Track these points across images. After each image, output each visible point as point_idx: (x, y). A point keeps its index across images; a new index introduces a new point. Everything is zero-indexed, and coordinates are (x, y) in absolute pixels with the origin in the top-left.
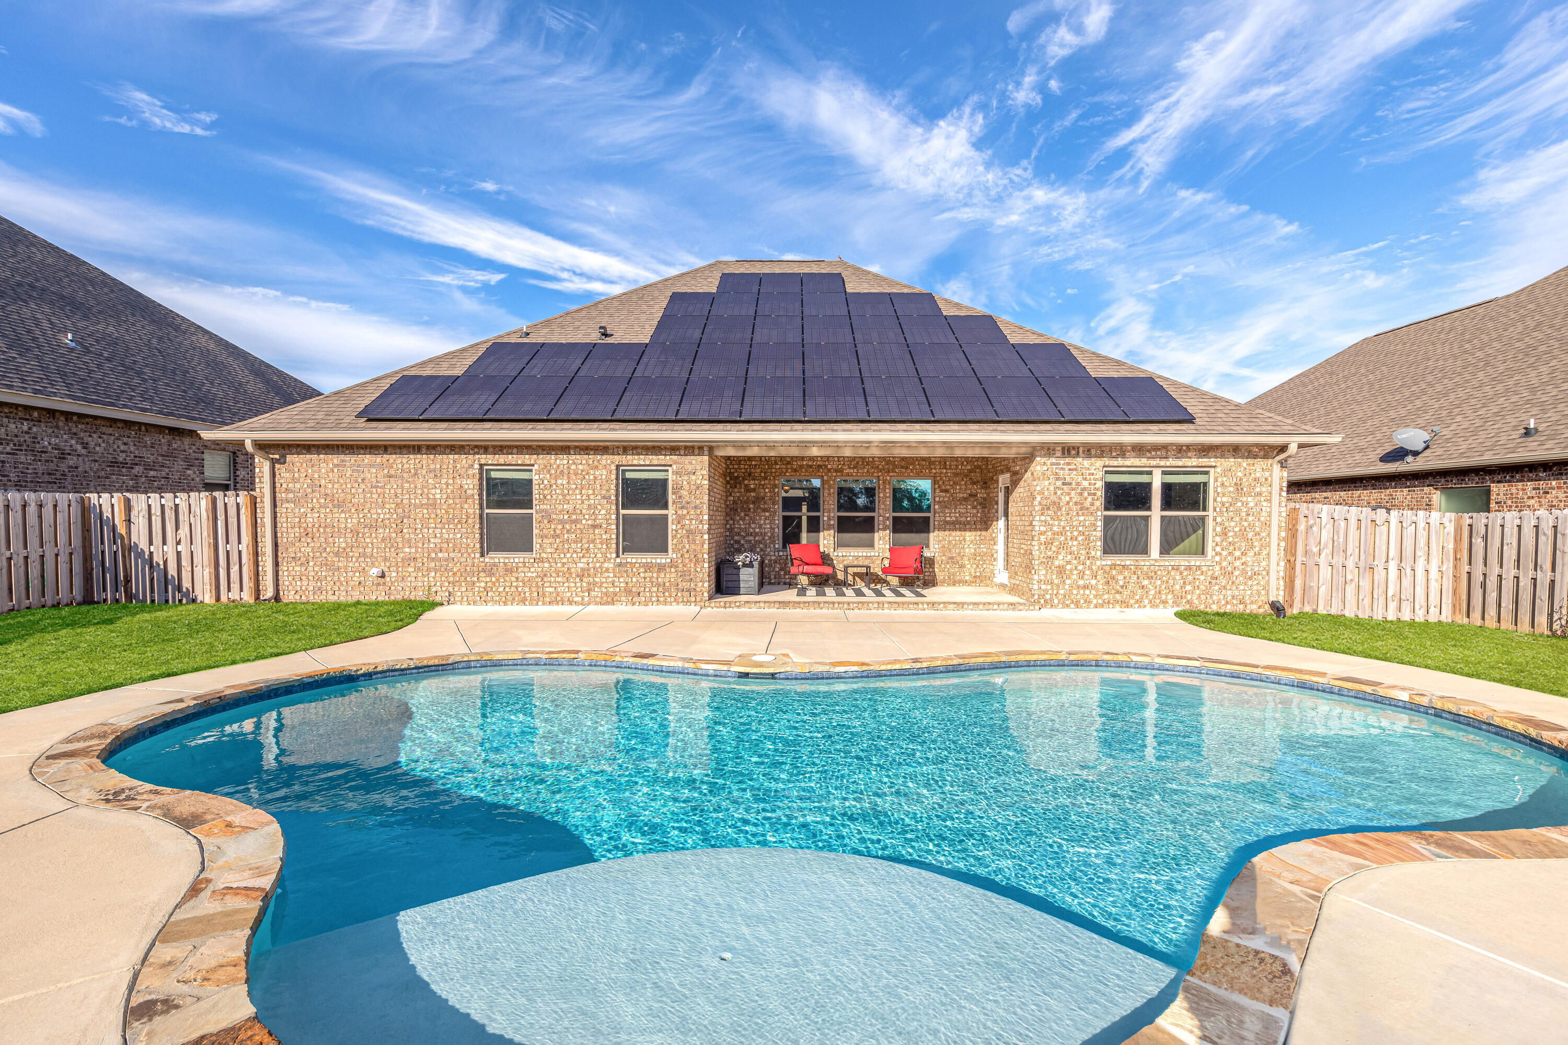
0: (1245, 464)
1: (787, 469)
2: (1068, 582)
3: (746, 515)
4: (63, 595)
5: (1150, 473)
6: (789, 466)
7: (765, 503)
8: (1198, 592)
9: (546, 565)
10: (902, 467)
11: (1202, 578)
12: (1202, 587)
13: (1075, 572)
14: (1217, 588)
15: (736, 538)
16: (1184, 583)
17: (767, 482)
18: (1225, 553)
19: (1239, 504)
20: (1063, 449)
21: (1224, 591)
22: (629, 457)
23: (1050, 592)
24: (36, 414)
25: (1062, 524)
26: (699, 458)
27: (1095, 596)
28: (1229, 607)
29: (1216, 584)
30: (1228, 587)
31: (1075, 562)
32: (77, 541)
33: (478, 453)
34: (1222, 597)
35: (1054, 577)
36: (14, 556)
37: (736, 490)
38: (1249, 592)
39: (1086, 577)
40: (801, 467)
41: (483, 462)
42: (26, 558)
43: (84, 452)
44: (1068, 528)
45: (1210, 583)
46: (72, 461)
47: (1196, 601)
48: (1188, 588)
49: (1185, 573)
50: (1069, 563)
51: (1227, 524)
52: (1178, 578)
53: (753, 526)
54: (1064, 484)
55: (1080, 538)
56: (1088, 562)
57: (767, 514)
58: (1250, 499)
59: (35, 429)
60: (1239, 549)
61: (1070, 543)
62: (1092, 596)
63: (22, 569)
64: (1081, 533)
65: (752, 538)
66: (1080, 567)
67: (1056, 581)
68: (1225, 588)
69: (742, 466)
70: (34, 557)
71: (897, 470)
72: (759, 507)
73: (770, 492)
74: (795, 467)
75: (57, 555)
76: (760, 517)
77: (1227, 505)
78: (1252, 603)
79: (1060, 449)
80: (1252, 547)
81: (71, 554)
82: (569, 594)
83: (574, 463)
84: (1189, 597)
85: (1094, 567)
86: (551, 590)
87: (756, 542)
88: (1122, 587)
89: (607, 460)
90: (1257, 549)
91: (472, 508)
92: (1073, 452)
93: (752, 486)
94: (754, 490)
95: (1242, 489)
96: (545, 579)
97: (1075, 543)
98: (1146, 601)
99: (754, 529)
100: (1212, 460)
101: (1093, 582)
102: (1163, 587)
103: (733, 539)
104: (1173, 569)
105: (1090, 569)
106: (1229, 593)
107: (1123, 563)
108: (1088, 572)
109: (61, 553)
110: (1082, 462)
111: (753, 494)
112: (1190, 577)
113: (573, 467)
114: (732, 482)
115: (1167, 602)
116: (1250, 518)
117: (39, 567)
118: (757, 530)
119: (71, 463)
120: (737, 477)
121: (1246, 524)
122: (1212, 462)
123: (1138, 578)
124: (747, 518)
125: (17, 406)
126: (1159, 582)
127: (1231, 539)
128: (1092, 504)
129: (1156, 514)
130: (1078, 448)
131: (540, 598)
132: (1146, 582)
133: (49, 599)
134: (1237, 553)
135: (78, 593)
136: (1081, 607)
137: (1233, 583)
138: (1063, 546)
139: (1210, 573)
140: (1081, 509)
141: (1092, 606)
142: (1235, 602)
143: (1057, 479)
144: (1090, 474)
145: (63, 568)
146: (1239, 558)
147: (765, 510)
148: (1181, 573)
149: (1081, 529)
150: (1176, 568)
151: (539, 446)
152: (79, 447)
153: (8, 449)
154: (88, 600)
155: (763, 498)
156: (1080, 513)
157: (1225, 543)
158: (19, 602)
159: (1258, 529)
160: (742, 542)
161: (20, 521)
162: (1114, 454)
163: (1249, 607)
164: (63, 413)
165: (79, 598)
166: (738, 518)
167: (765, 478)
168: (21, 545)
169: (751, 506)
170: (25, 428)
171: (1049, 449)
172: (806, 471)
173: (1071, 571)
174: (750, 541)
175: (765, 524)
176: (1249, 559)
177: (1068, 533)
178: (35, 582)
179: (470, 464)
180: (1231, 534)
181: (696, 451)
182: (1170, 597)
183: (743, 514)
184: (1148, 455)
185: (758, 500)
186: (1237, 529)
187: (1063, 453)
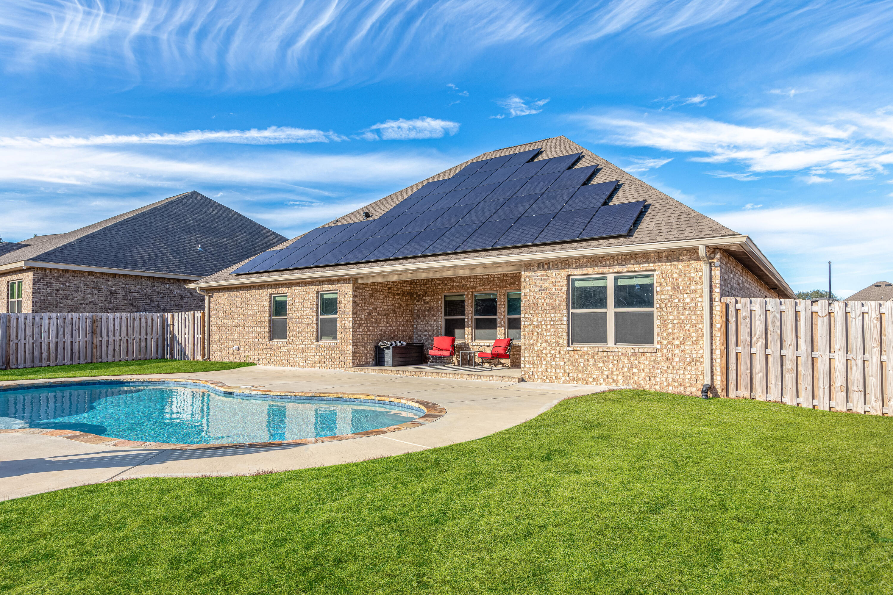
0: (680, 267)
1: (445, 288)
2: (544, 363)
3: (424, 319)
4: (153, 355)
5: (605, 279)
6: (446, 287)
7: (434, 311)
8: (643, 374)
9: (291, 346)
10: (511, 283)
11: (647, 362)
12: (647, 370)
13: (549, 356)
14: (659, 371)
15: (419, 333)
16: (632, 366)
17: (434, 297)
18: (665, 342)
19: (676, 300)
20: (539, 264)
21: (665, 375)
22: (321, 286)
23: (532, 370)
24: (172, 281)
25: (539, 319)
26: (349, 285)
27: (564, 374)
28: (671, 388)
29: (658, 368)
30: (670, 371)
31: (549, 348)
32: (160, 333)
33: (268, 288)
34: (664, 379)
35: (535, 358)
36: (136, 339)
37: (419, 303)
38: (688, 376)
39: (557, 359)
40: (453, 286)
41: (270, 293)
42: (140, 339)
43: (190, 296)
44: (543, 323)
45: (653, 367)
46: (185, 300)
47: (642, 382)
48: (635, 370)
49: (632, 358)
50: (545, 348)
51: (666, 317)
52: (626, 362)
53: (427, 325)
54: (540, 290)
55: (552, 330)
56: (558, 348)
57: (435, 318)
58: (685, 296)
59: (171, 287)
60: (678, 339)
61: (545, 334)
62: (561, 374)
63: (138, 344)
64: (553, 326)
65: (427, 333)
66: (552, 352)
67: (536, 362)
68: (666, 372)
69: (422, 288)
70: (143, 339)
71: (508, 286)
72: (430, 314)
73: (436, 304)
74: (449, 287)
75: (152, 339)
76: (431, 319)
77: (666, 301)
78: (691, 386)
79: (536, 265)
80: (690, 336)
81: (157, 338)
82: (298, 361)
83: (301, 291)
84: (636, 378)
85: (562, 352)
86: (292, 359)
87: (429, 336)
88: (583, 368)
89: (314, 289)
90: (694, 339)
91: (266, 317)
92: (546, 267)
93: (427, 300)
94: (428, 303)
95: (678, 288)
96: (291, 353)
97: (548, 334)
98: (602, 380)
99: (428, 327)
100: (651, 265)
101: (562, 363)
102: (615, 369)
103: (417, 334)
104: (622, 354)
105: (560, 353)
106: (670, 376)
107: (582, 349)
108: (558, 356)
109: (154, 338)
110: (553, 273)
111: (427, 305)
112: (636, 362)
113: (301, 293)
114: (417, 298)
115: (618, 382)
116: (687, 313)
117: (144, 343)
118: (430, 328)
119: (185, 301)
120: (420, 295)
121: (683, 317)
122: (652, 266)
123: (595, 361)
124: (424, 320)
125: (165, 278)
126: (611, 365)
127: (670, 330)
128: (560, 304)
129: (611, 310)
130: (549, 263)
131: (288, 363)
132: (601, 365)
133: (148, 357)
134: (677, 343)
135: (159, 355)
136: (554, 382)
137: (673, 367)
138: (540, 335)
139: (653, 359)
140: (553, 308)
141: (562, 382)
142: (676, 384)
143: (536, 287)
144: (558, 282)
145: (154, 344)
146: (678, 347)
147: (433, 315)
148: (629, 359)
149: (552, 323)
150: (624, 353)
151: (289, 283)
152: (189, 294)
153: (161, 296)
154: (163, 357)
155: (433, 308)
156: (552, 311)
157: (665, 334)
158: (136, 357)
159: (694, 322)
160: (422, 336)
161: (138, 325)
162: (574, 266)
163: (689, 389)
164: (182, 280)
165: (160, 357)
166: (420, 321)
167: (434, 295)
168: (138, 334)
169: (427, 313)
170: (168, 287)
171: (529, 266)
172: (456, 289)
173: (546, 354)
174: (426, 335)
175: (434, 324)
176: (687, 347)
177: (544, 327)
178: (143, 349)
179: (265, 293)
180: (670, 326)
181: (348, 281)
182: (620, 377)
183: (422, 318)
184: (600, 264)
185: (430, 309)
186: (675, 322)
187: (539, 267)
